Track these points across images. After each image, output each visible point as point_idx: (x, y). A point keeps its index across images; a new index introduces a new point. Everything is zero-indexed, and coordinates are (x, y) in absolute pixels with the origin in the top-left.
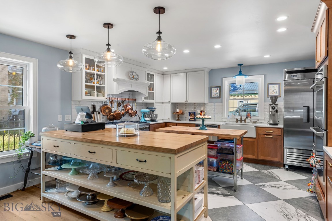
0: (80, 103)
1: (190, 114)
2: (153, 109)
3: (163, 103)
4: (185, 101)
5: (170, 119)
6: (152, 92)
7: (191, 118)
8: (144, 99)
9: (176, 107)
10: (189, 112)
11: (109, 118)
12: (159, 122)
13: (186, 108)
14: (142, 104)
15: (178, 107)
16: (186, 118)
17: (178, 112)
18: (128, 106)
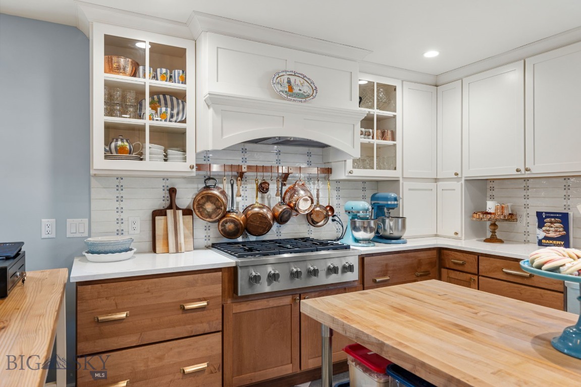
0: (122, 182)
1: (542, 219)
2: (390, 199)
3: (436, 180)
4: (518, 170)
5: (459, 235)
6: (391, 143)
7: (546, 238)
8: (354, 167)
9: (489, 193)
10: (539, 214)
11: (222, 230)
12: (411, 244)
13: (526, 197)
14: (361, 185)
15: (494, 193)
16: (527, 233)
17: (492, 211)
18: (298, 191)
